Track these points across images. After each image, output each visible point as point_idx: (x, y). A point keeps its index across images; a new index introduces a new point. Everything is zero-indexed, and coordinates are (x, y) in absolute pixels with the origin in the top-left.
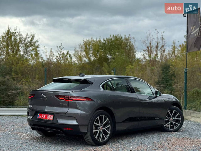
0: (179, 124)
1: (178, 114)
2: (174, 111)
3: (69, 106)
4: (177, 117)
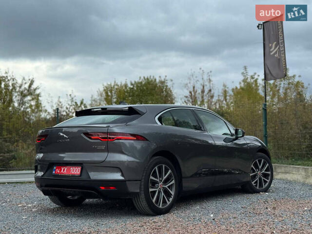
1: (268, 164)
2: (263, 160)
3: (108, 150)
4: (266, 169)
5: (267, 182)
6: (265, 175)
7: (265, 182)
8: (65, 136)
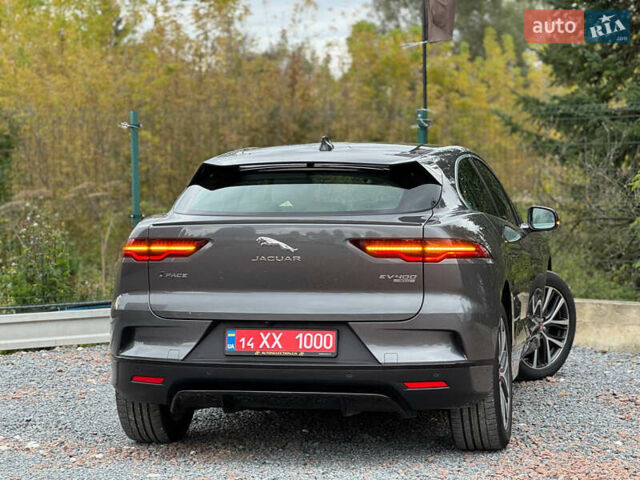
0: (562, 344)
1: (562, 301)
2: (551, 289)
4: (558, 313)
5: (557, 347)
6: (554, 331)
7: (555, 347)
8: (284, 246)
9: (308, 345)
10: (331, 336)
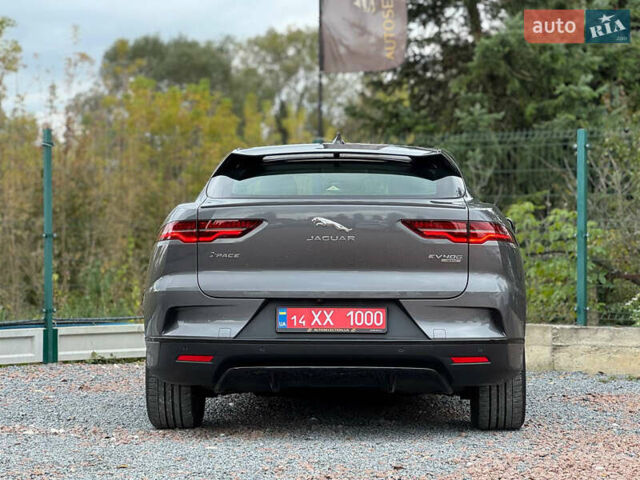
3: (467, 266)
8: (338, 225)
9: (359, 322)
10: (381, 313)
